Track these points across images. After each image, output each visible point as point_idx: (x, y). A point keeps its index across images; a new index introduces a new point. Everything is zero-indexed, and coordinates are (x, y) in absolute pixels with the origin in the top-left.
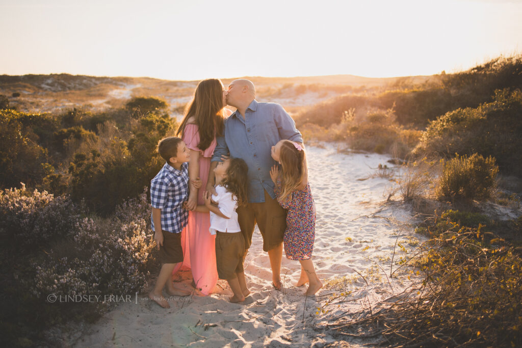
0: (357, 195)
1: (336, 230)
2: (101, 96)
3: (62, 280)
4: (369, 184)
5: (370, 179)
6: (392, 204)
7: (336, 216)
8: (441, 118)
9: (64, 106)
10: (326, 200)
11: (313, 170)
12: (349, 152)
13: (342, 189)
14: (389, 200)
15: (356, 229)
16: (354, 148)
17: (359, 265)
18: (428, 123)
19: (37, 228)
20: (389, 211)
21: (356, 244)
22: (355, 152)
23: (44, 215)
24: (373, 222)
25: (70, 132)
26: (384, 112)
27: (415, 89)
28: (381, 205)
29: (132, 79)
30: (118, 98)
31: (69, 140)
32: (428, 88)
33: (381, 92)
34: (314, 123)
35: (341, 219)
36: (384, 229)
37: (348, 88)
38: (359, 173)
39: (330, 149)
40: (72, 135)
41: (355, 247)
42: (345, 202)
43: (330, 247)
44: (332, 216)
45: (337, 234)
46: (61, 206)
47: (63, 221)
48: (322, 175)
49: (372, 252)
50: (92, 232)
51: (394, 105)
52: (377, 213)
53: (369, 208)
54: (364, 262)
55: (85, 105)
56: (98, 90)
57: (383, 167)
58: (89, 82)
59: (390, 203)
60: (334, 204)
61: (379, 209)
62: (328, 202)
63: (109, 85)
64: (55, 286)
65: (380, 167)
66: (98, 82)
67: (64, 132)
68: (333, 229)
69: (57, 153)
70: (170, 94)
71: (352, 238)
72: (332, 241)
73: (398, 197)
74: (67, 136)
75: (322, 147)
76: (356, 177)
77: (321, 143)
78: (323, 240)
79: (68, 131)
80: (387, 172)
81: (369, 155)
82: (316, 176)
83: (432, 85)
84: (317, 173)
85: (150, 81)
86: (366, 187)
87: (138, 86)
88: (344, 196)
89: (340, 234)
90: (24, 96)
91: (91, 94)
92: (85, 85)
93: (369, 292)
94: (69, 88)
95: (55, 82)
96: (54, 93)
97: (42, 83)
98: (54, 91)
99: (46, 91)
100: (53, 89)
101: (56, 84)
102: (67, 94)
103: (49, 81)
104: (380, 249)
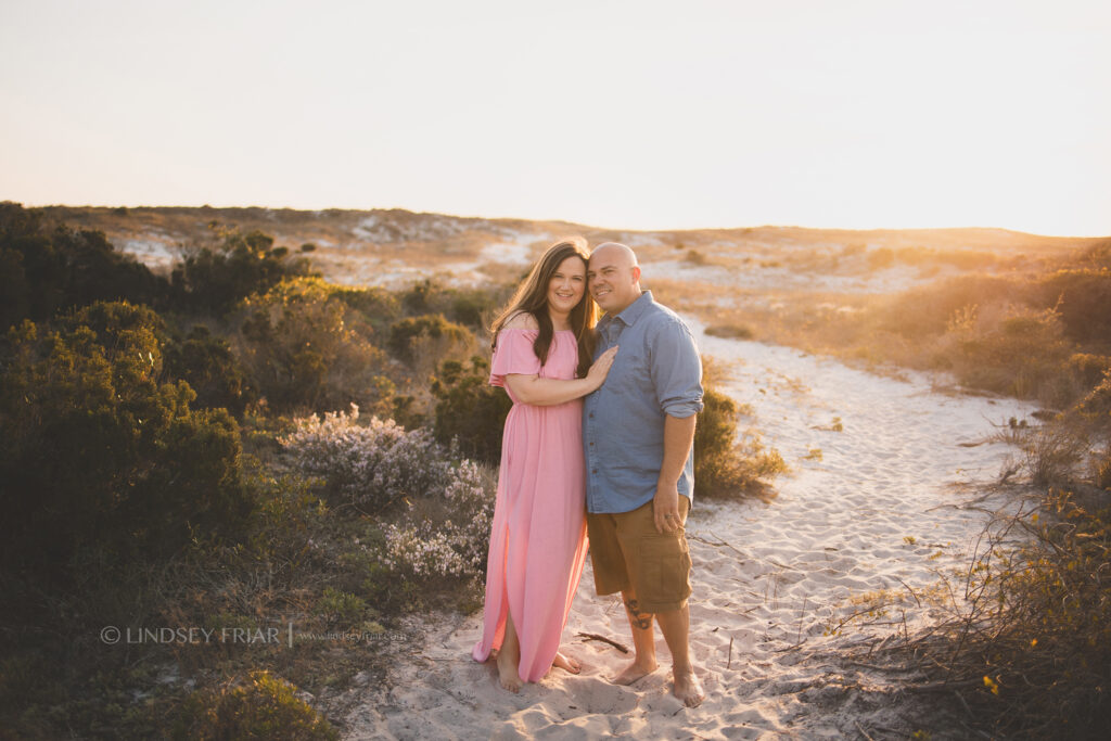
1: (891, 525)
2: (467, 255)
4: (983, 452)
5: (985, 445)
6: (1007, 488)
7: (896, 502)
9: (398, 272)
10: (885, 475)
11: (875, 421)
12: (956, 391)
13: (926, 458)
14: (1004, 481)
15: (928, 525)
16: (967, 383)
17: (917, 580)
19: (379, 478)
20: (1000, 500)
21: (921, 548)
22: (967, 393)
23: (391, 457)
24: (965, 517)
25: (420, 325)
26: (1037, 315)
28: (988, 489)
29: (530, 223)
30: (502, 261)
34: (894, 331)
35: (905, 507)
37: (988, 260)
38: (965, 433)
39: (920, 381)
40: (425, 330)
41: (918, 553)
42: (922, 481)
43: (874, 550)
44: (888, 502)
45: (891, 531)
46: (417, 446)
47: (421, 471)
48: (891, 432)
50: (473, 484)
51: (1060, 301)
52: (976, 501)
53: (965, 493)
54: (925, 576)
56: (463, 244)
57: (1018, 423)
58: (445, 227)
60: (900, 483)
61: (982, 496)
62: (890, 479)
63: (483, 233)
65: (1012, 422)
66: (462, 228)
68: (885, 522)
71: (917, 538)
72: (879, 540)
73: (1024, 477)
74: (416, 331)
75: (903, 380)
76: (958, 439)
77: (902, 372)
78: (862, 539)
79: (418, 322)
80: (1022, 434)
81: (996, 401)
82: (880, 432)
84: (881, 428)
85: (566, 227)
86: (972, 459)
87: (543, 237)
88: (924, 471)
90: (323, 250)
91: (450, 250)
92: (438, 233)
93: (918, 615)
94: (406, 237)
95: (380, 224)
96: (377, 247)
97: (356, 226)
98: (378, 243)
99: (361, 240)
100: (375, 237)
101: (382, 229)
102: (403, 249)
103: (370, 223)
104: (962, 558)
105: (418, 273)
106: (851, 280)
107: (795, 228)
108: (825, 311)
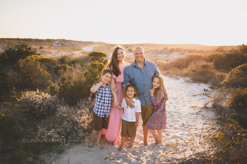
0: (191, 103)
1: (178, 119)
2: (79, 50)
3: (48, 134)
4: (198, 98)
5: (199, 95)
6: (206, 108)
7: (179, 112)
8: (236, 68)
9: (62, 54)
10: (175, 104)
11: (172, 89)
12: (190, 82)
13: (185, 99)
14: (205, 106)
15: (187, 119)
16: (193, 80)
17: (186, 137)
18: (230, 70)
20: (205, 111)
21: (186, 126)
22: (193, 82)
24: (196, 116)
26: (209, 64)
27: (227, 53)
28: (201, 108)
29: (93, 43)
30: (87, 51)
31: (61, 70)
32: (233, 53)
33: (209, 53)
34: (176, 67)
35: (181, 114)
36: (201, 120)
37: (195, 51)
38: (194, 92)
39: (182, 80)
40: (62, 68)
41: (185, 128)
42: (184, 106)
43: (174, 127)
44: (177, 113)
45: (178, 121)
46: (53, 100)
47: (53, 107)
48: (176, 92)
49: (193, 131)
50: (64, 113)
51: (214, 60)
52: (198, 112)
53: (196, 109)
54: (188, 135)
55: (71, 54)
56: (78, 47)
57: (206, 90)
58: (74, 43)
59: (205, 108)
60: (179, 107)
61: (200, 110)
62: (177, 106)
63: (83, 45)
64: (45, 136)
65: (205, 90)
66: (78, 43)
67: (59, 66)
68: (176, 118)
69: (56, 76)
70: (110, 50)
71: (185, 123)
72: (175, 124)
73: (210, 105)
75: (178, 79)
76: (192, 94)
77: (178, 77)
78: (171, 124)
79: (61, 66)
80: (207, 92)
81: (200, 84)
82: (173, 92)
83: (235, 51)
84: (173, 91)
85: (102, 44)
86: (196, 99)
87: (96, 46)
88: (185, 103)
89: (179, 121)
90: (45, 49)
91: (75, 48)
92: (72, 45)
93: (187, 150)
94: (65, 46)
95: (59, 43)
96: (58, 48)
97: (53, 43)
98: (58, 47)
99: (55, 46)
100: (58, 46)
101: (59, 44)
102: (64, 48)
103: (57, 42)
104: (197, 129)
105: (66, 54)
106: (165, 55)
107: (153, 44)
108: (159, 62)
